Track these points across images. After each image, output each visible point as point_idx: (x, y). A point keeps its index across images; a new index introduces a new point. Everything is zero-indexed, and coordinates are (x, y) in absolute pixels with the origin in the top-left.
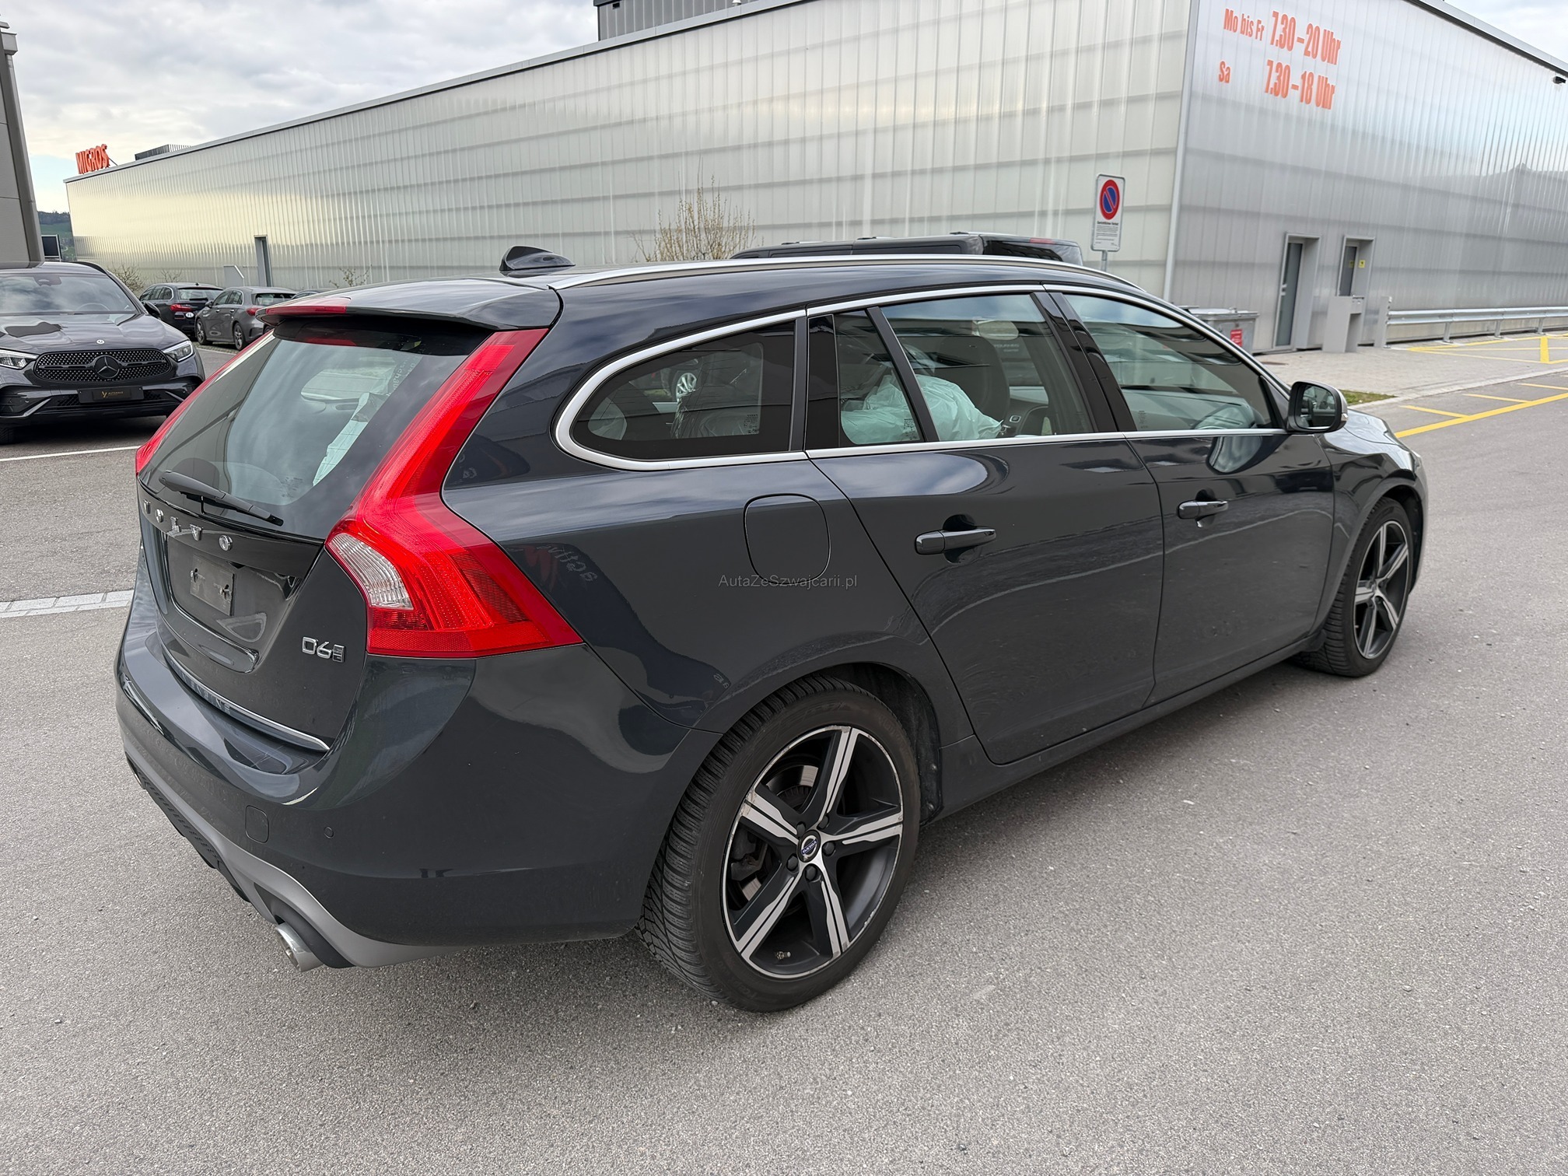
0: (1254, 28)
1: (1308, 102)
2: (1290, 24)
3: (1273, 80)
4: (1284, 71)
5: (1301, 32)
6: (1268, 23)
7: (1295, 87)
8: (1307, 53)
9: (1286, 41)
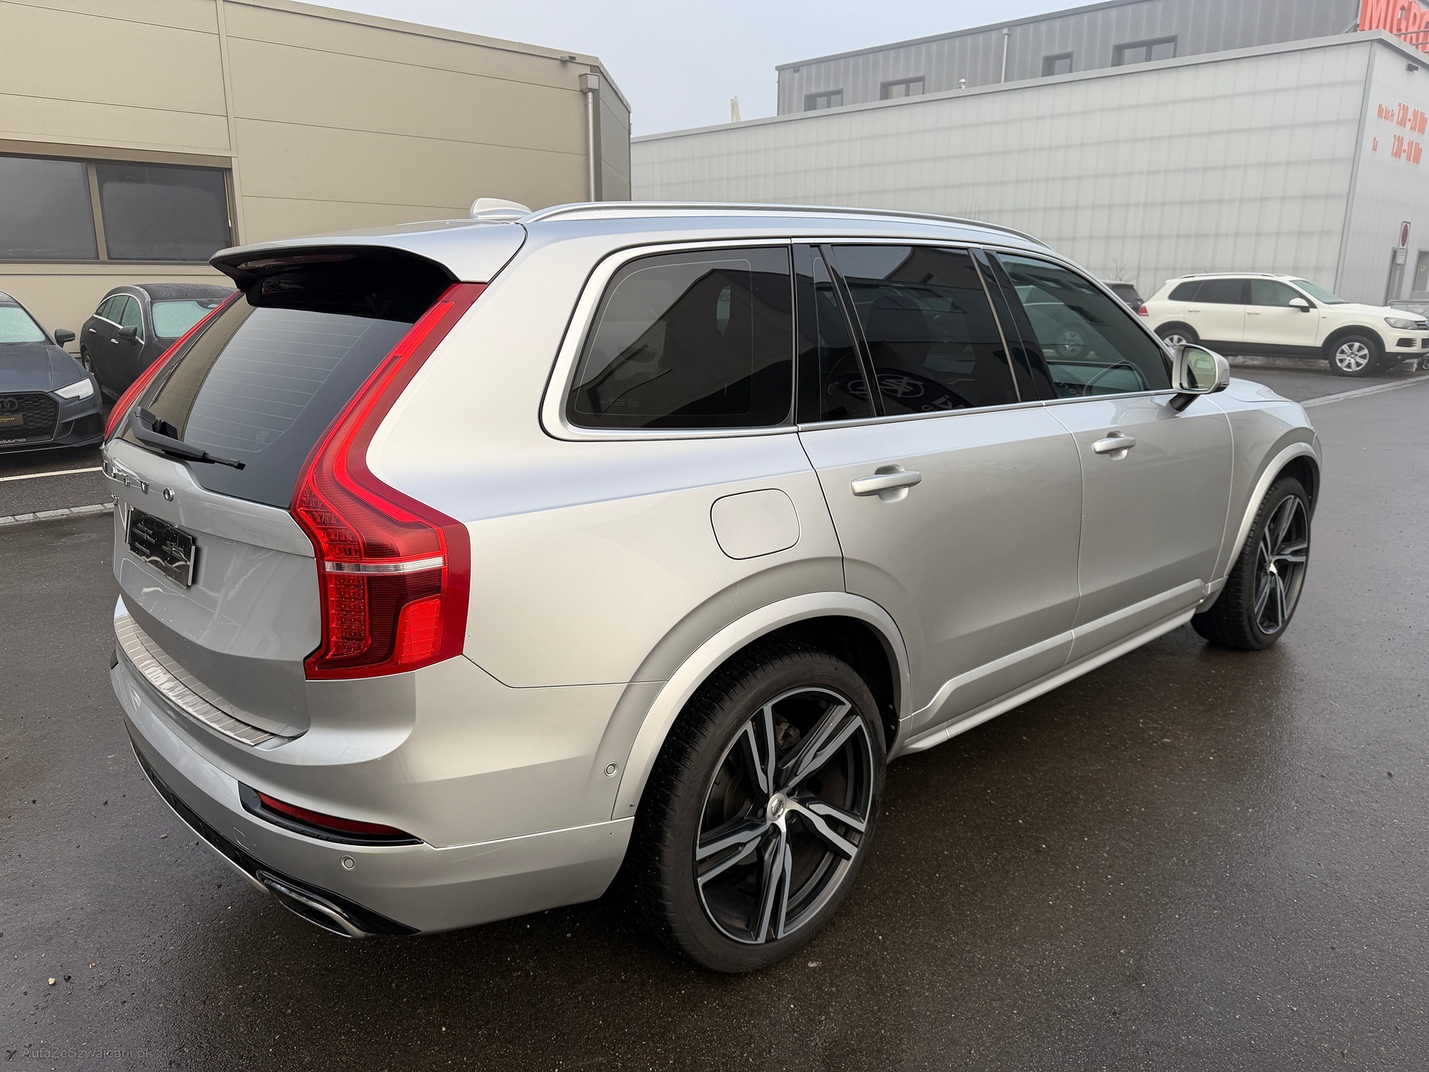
0: (1390, 114)
1: (1409, 160)
2: (1405, 109)
3: (1396, 147)
4: (1400, 140)
5: (1410, 116)
6: (1396, 112)
7: (1405, 151)
8: (1411, 129)
9: (1402, 123)
